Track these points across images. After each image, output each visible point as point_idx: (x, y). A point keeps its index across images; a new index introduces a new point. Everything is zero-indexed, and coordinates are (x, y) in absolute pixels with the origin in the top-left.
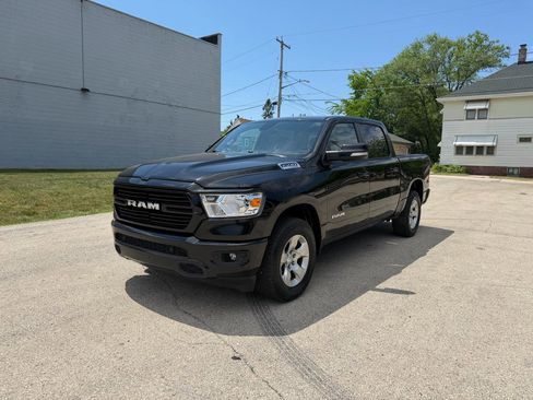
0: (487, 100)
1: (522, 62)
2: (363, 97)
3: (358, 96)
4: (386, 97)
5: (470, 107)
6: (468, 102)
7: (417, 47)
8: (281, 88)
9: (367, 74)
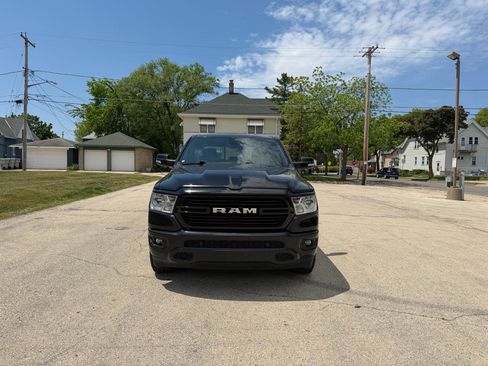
0: (214, 119)
1: (231, 93)
2: (103, 104)
3: (98, 102)
4: (129, 107)
5: (203, 123)
6: (201, 118)
7: (152, 67)
8: (27, 86)
9: (106, 82)
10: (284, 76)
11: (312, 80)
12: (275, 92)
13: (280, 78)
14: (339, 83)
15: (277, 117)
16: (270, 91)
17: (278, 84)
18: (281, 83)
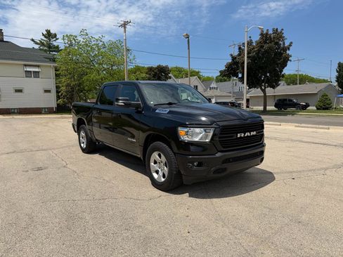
10: (48, 32)
11: (80, 38)
12: (42, 44)
13: (45, 33)
14: (101, 43)
15: (52, 65)
16: (36, 43)
17: (43, 38)
18: (45, 37)
